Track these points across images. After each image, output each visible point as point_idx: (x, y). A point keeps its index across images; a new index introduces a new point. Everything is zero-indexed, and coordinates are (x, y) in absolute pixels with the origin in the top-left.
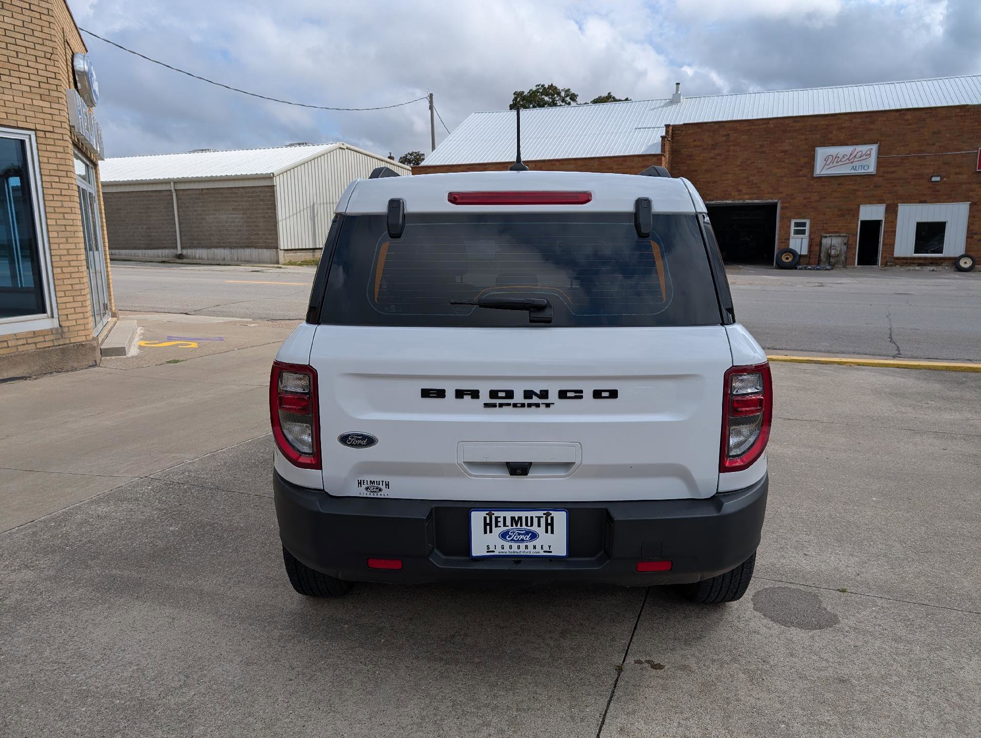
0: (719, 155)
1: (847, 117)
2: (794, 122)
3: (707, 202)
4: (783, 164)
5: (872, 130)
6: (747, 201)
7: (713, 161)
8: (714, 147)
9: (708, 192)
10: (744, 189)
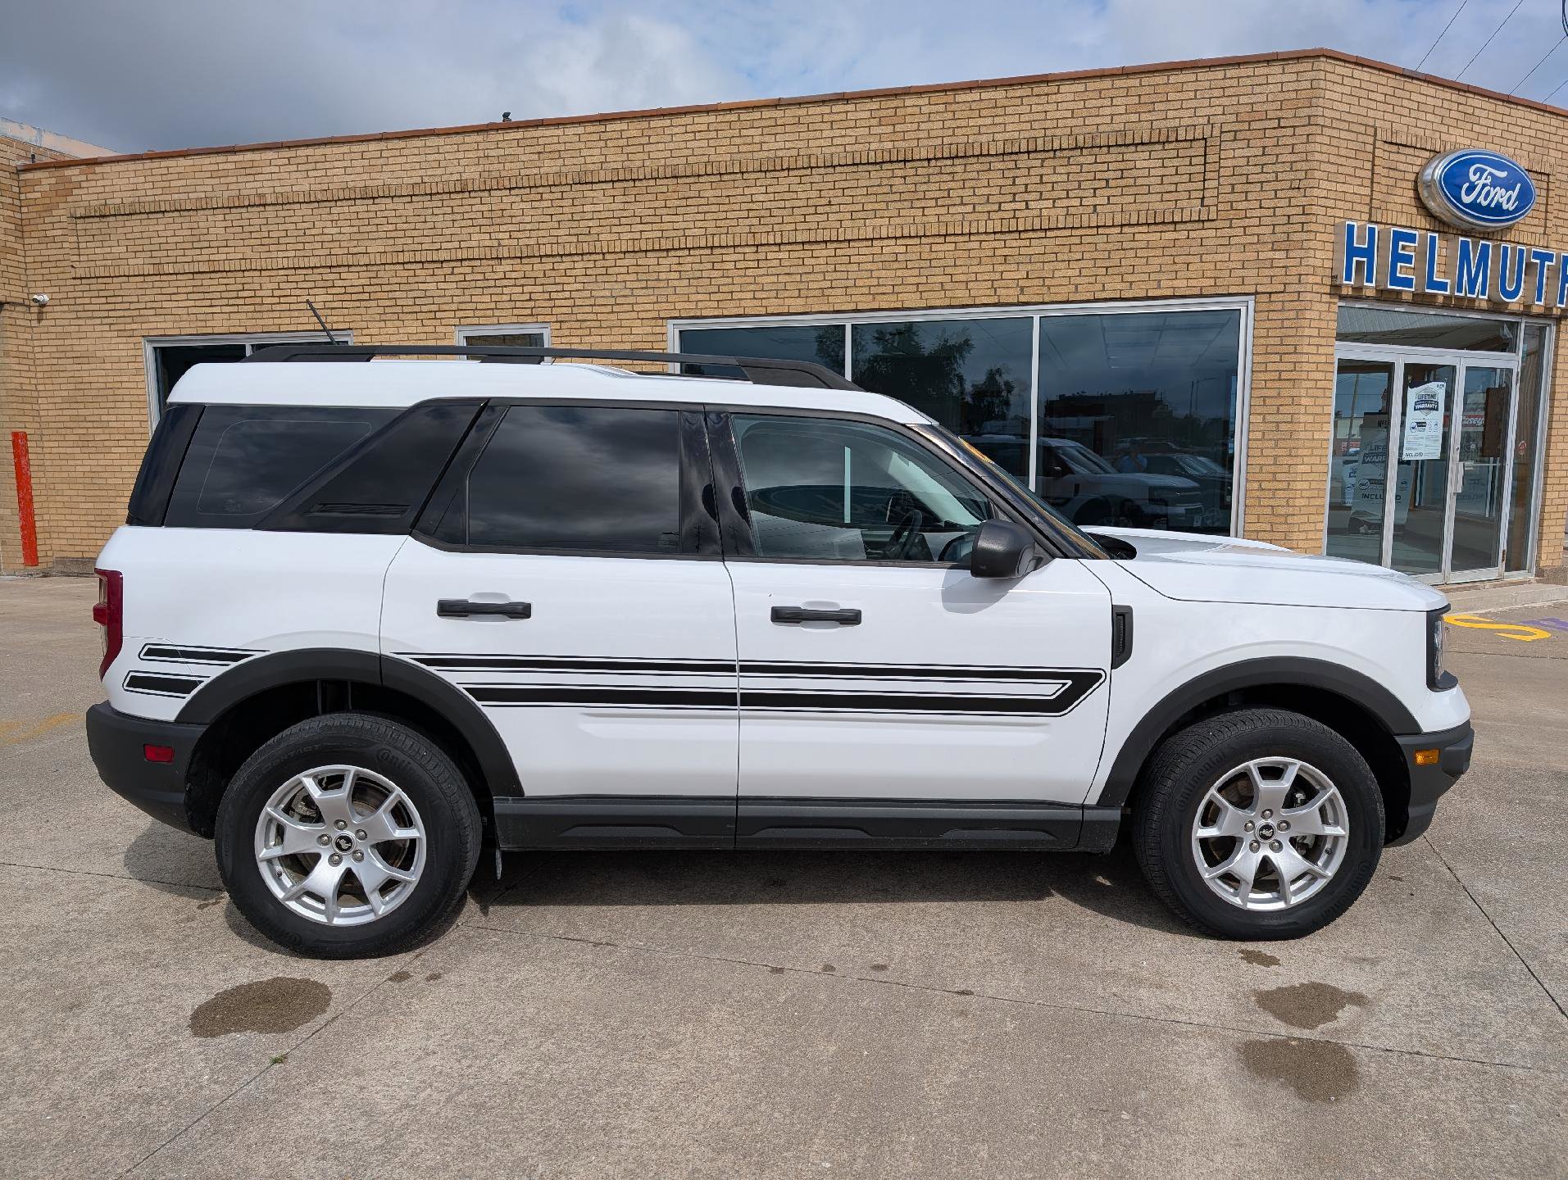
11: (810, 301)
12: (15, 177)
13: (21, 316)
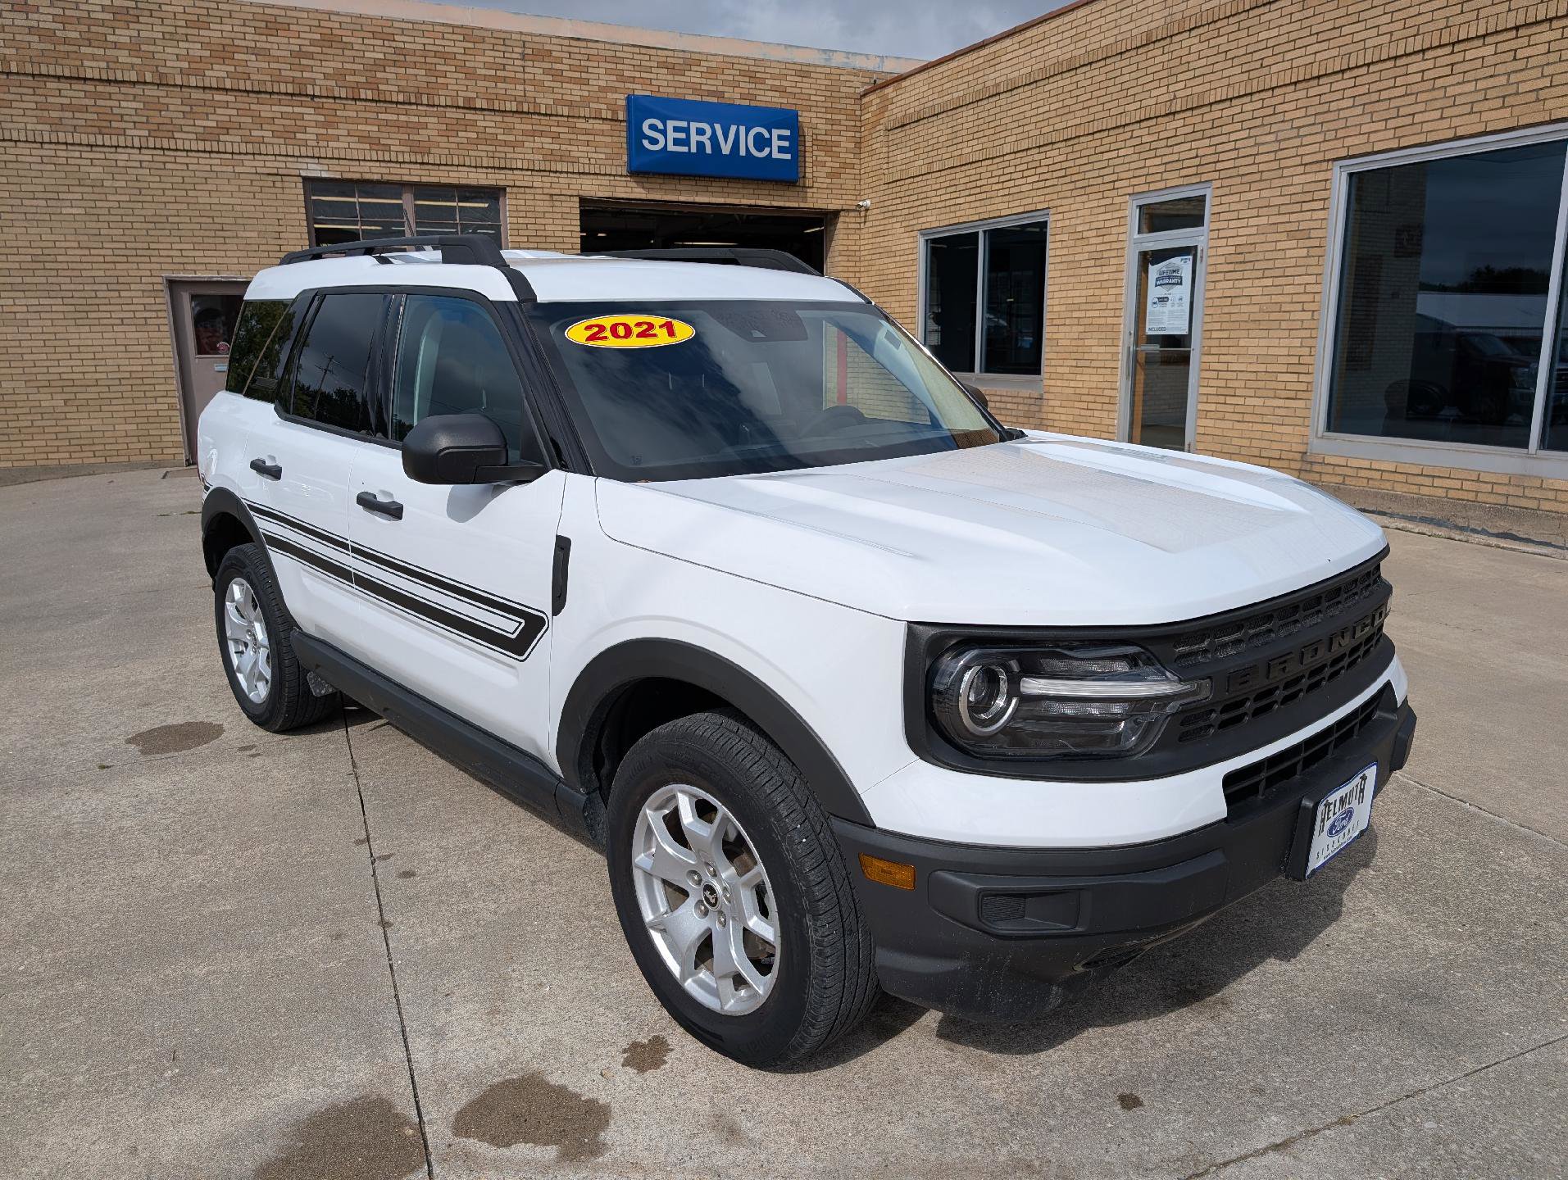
11: (1517, 111)
12: (859, 102)
13: (853, 220)
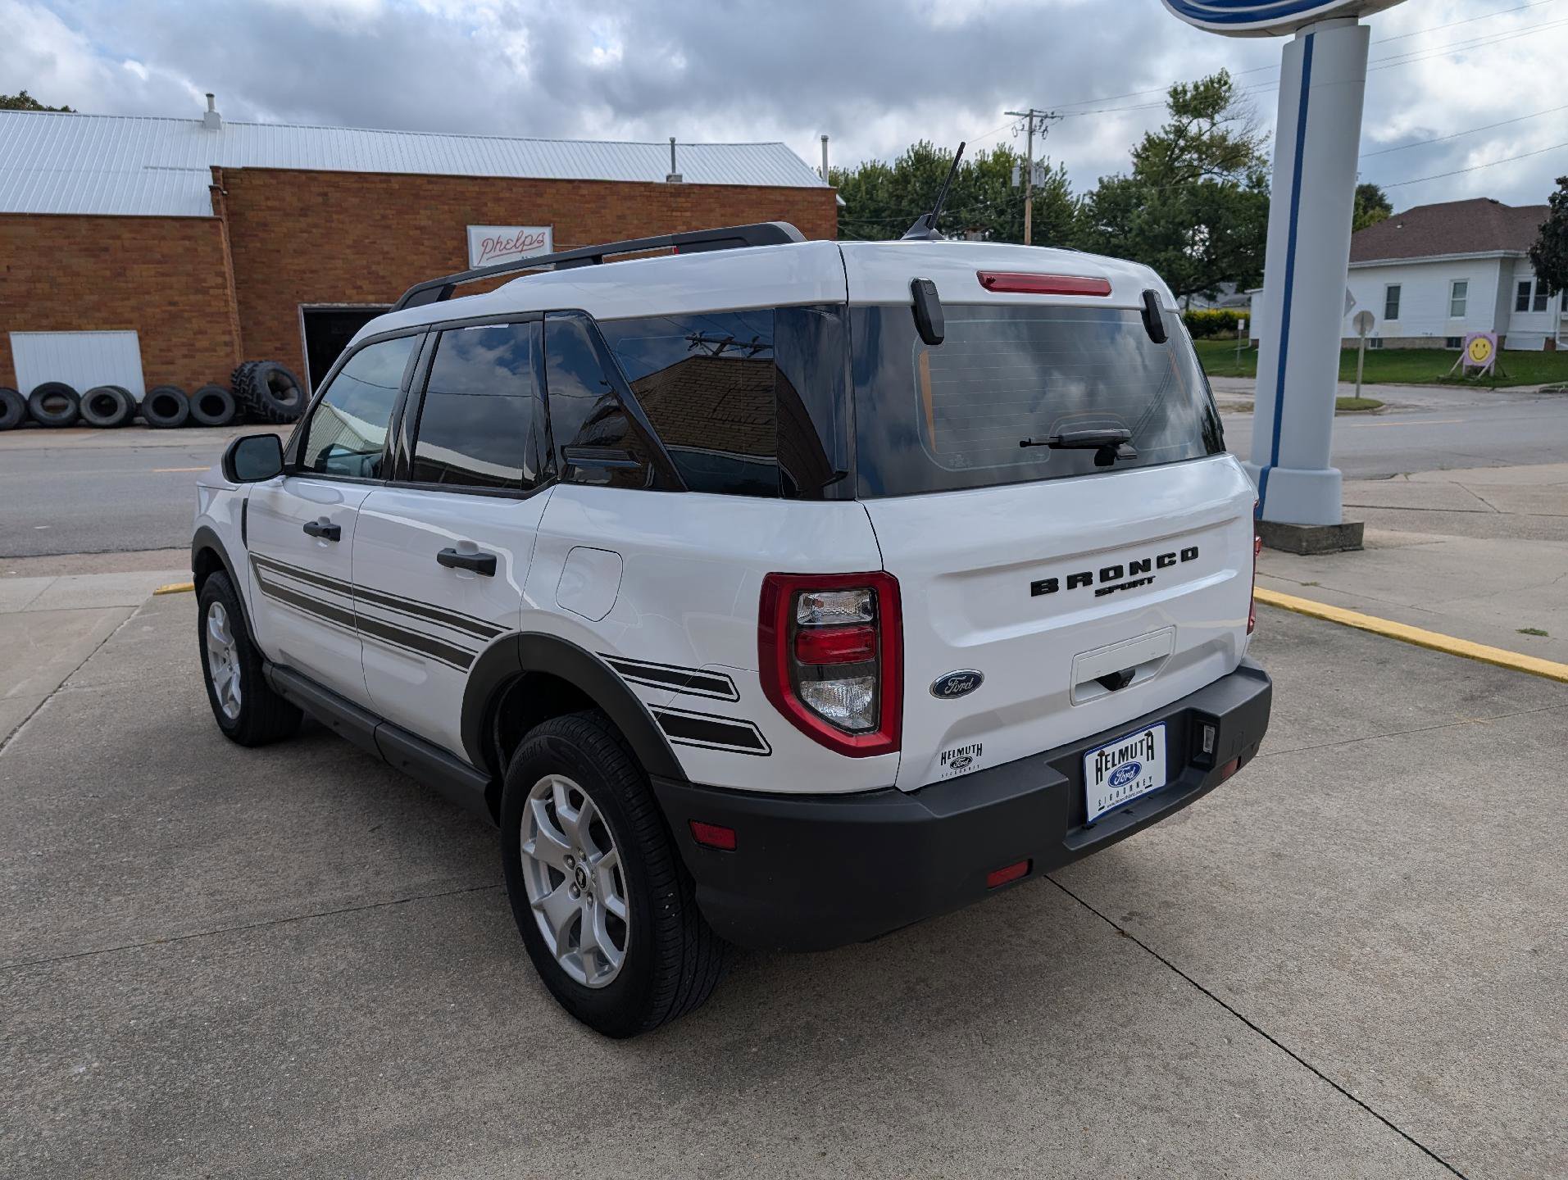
0: (316, 226)
1: (504, 184)
2: (429, 182)
3: (305, 305)
4: (422, 248)
5: (540, 206)
6: (374, 305)
7: (305, 235)
8: (304, 212)
9: (305, 288)
10: (366, 285)
